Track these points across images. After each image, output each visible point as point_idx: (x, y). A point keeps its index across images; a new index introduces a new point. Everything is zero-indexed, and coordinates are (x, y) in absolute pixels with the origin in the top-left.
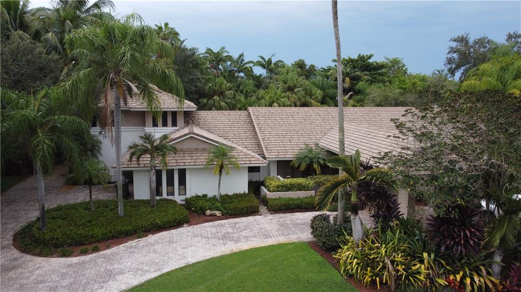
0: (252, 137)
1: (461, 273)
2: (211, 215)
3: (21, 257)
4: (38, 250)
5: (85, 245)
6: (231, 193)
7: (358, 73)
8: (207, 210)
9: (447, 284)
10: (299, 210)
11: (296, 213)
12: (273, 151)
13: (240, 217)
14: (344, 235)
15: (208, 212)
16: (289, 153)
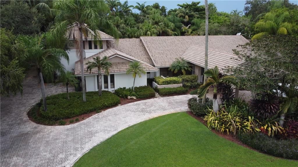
0: (144, 54)
1: (266, 125)
2: (131, 99)
3: (39, 127)
4: (47, 122)
5: (70, 118)
6: (138, 86)
7: (193, 13)
8: (128, 96)
9: (261, 131)
10: (175, 94)
11: (174, 96)
12: (159, 63)
13: (146, 99)
14: (208, 108)
15: (129, 97)
16: (167, 64)
